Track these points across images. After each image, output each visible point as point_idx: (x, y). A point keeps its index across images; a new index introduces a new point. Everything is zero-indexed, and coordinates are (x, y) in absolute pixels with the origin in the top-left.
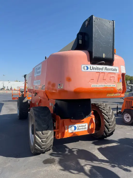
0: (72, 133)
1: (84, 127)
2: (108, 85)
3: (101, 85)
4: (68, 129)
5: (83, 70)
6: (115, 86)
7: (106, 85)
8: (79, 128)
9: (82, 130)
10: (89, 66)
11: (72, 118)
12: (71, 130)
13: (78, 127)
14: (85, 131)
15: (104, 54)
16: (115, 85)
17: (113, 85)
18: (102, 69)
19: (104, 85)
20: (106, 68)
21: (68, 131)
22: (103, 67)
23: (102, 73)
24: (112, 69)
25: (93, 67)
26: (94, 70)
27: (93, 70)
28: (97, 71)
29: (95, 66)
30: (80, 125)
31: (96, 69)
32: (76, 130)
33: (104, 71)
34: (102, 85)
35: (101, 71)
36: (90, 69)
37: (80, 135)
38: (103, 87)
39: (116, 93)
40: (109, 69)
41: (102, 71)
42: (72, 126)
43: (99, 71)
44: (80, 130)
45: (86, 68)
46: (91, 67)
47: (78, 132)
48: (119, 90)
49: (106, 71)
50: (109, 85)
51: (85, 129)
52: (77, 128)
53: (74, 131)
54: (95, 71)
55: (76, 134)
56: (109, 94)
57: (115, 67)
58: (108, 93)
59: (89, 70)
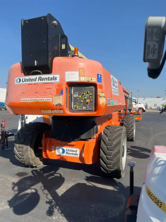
0: (60, 155)
1: (74, 153)
2: (39, 99)
3: (31, 99)
4: (55, 149)
5: (16, 83)
6: (51, 100)
7: (38, 99)
8: (68, 152)
9: (72, 155)
10: (21, 78)
11: (57, 138)
12: (59, 152)
13: (67, 150)
14: (75, 158)
15: (36, 61)
16: (49, 99)
17: (47, 99)
18: (35, 80)
19: (34, 99)
20: (40, 78)
21: (55, 152)
22: (36, 78)
23: (34, 84)
24: (49, 78)
25: (25, 78)
26: (26, 82)
27: (24, 83)
28: (29, 82)
29: (27, 77)
30: (70, 149)
31: (28, 80)
32: (65, 154)
33: (37, 81)
34: (33, 99)
35: (33, 82)
36: (23, 82)
37: (69, 160)
38: (34, 101)
39: (54, 109)
40: (44, 79)
41: (35, 82)
42: (59, 147)
43: (31, 82)
44: (70, 155)
45: (18, 81)
46: (23, 79)
47: (66, 156)
48: (56, 105)
49: (39, 81)
50: (41, 99)
51: (76, 156)
52: (66, 152)
53: (62, 154)
54: (28, 82)
55: (64, 158)
56: (43, 111)
57: (54, 75)
58: (42, 109)
59: (21, 82)
